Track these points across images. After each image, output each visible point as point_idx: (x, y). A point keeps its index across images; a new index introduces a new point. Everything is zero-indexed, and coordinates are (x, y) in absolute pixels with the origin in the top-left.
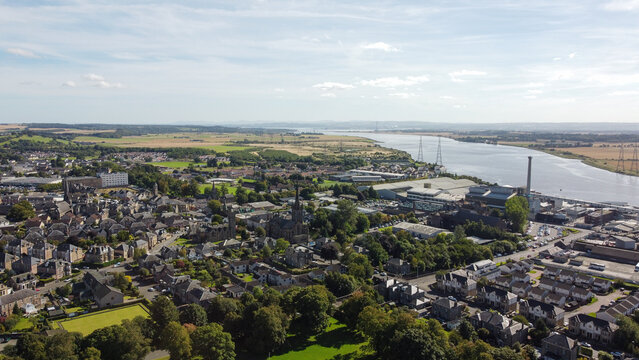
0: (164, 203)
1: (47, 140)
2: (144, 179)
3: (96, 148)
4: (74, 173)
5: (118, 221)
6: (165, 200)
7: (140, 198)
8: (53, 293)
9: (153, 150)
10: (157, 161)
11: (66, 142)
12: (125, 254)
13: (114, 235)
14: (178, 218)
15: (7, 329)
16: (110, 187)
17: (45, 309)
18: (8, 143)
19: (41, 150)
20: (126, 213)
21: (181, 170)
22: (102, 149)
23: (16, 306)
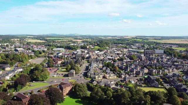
0: (175, 60)
1: (141, 40)
2: (169, 52)
3: (154, 43)
4: (147, 49)
5: (159, 63)
6: (176, 59)
7: (167, 58)
8: (139, 79)
9: (173, 44)
10: (174, 47)
11: (146, 41)
12: (161, 73)
13: (158, 67)
14: (180, 65)
15: (127, 85)
16: (158, 54)
17: (136, 83)
18: (131, 41)
19: (139, 43)
20: (162, 61)
21: (183, 51)
22: (156, 43)
23: (129, 80)
